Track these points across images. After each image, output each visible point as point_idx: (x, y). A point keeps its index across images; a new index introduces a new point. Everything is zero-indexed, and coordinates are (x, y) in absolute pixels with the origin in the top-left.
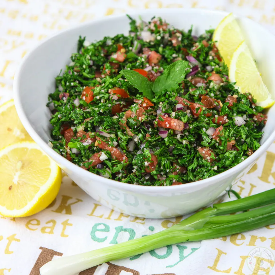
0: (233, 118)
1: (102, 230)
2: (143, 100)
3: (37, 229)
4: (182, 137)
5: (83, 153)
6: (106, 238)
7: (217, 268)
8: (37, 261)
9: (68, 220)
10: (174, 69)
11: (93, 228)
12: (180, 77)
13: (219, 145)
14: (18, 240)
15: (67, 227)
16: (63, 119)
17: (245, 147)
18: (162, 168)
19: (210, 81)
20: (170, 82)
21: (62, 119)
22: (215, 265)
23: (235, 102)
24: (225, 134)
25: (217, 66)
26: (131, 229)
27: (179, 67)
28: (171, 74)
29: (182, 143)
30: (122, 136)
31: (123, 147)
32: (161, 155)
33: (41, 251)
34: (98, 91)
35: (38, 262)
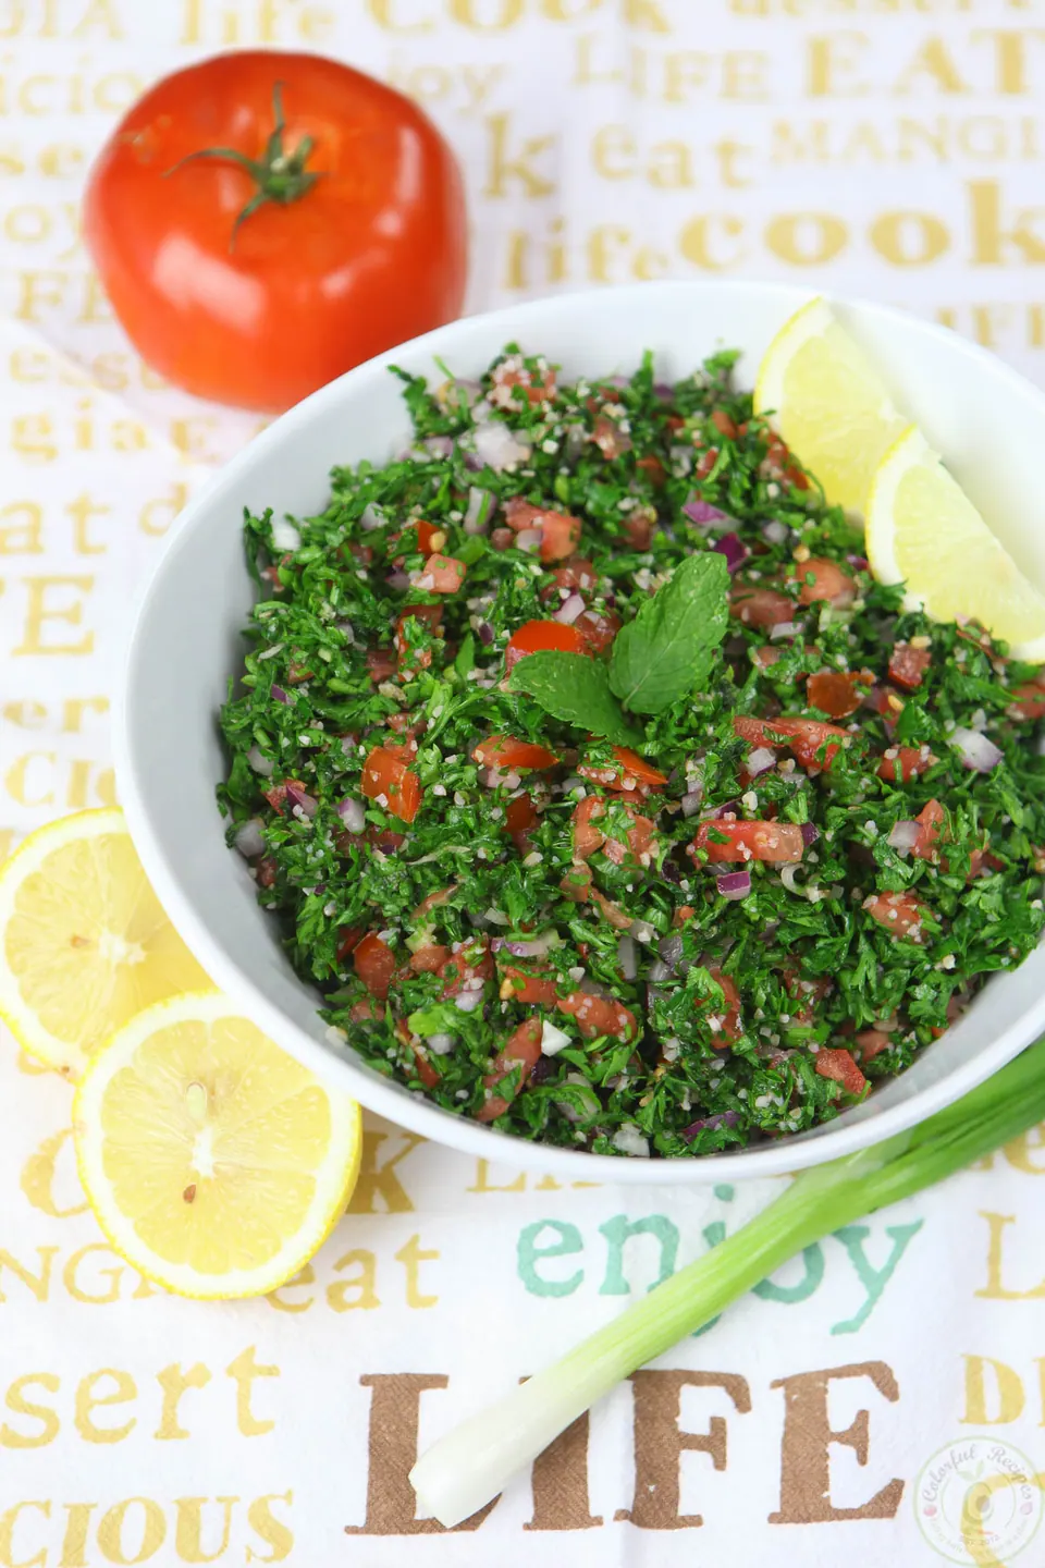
0: (948, 743)
1: (556, 1251)
2: (620, 769)
3: (311, 1300)
4: (800, 879)
5: (473, 1043)
6: (580, 1275)
7: (1006, 1282)
8: (371, 1434)
9: (415, 1240)
10: (679, 595)
11: (519, 1248)
12: (708, 620)
13: (939, 875)
14: (272, 1371)
15: (424, 1266)
16: (345, 917)
17: (1021, 846)
18: (760, 1013)
19: (818, 607)
20: (668, 645)
21: (338, 917)
22: (995, 1277)
23: (927, 667)
24: (957, 831)
25: (811, 524)
26: (656, 1217)
27: (695, 584)
28: (668, 614)
29: (805, 899)
30: (589, 936)
31: (609, 978)
32: (743, 967)
33: (368, 1391)
34: (432, 768)
35: (376, 1437)
